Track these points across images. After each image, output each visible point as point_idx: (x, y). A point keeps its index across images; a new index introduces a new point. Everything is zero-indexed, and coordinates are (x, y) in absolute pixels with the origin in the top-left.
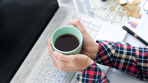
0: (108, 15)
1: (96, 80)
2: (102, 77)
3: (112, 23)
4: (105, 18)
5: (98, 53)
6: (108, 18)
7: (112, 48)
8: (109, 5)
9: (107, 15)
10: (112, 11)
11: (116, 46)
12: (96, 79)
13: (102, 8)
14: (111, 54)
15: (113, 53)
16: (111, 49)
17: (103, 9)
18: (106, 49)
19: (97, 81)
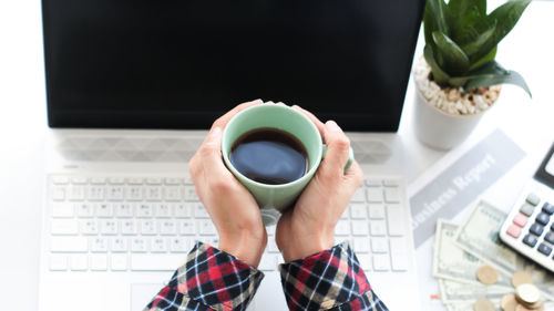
0: (452, 273)
1: (202, 296)
2: (217, 306)
3: (434, 297)
4: (440, 270)
5: (299, 262)
6: (444, 279)
7: (337, 294)
8: (493, 261)
9: (452, 270)
10: (478, 280)
11: (351, 304)
12: (204, 292)
13: (471, 247)
14: (317, 300)
15: (323, 305)
16: (330, 292)
17: (468, 250)
18: (322, 278)
19: (200, 300)
